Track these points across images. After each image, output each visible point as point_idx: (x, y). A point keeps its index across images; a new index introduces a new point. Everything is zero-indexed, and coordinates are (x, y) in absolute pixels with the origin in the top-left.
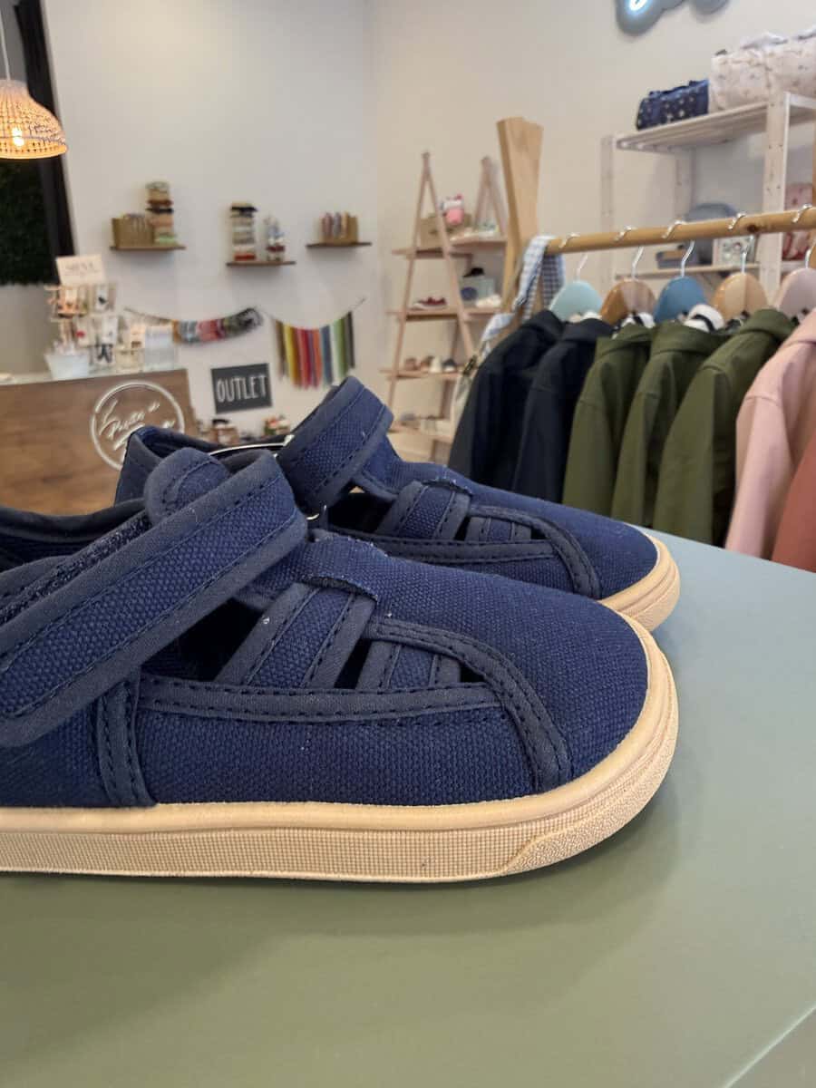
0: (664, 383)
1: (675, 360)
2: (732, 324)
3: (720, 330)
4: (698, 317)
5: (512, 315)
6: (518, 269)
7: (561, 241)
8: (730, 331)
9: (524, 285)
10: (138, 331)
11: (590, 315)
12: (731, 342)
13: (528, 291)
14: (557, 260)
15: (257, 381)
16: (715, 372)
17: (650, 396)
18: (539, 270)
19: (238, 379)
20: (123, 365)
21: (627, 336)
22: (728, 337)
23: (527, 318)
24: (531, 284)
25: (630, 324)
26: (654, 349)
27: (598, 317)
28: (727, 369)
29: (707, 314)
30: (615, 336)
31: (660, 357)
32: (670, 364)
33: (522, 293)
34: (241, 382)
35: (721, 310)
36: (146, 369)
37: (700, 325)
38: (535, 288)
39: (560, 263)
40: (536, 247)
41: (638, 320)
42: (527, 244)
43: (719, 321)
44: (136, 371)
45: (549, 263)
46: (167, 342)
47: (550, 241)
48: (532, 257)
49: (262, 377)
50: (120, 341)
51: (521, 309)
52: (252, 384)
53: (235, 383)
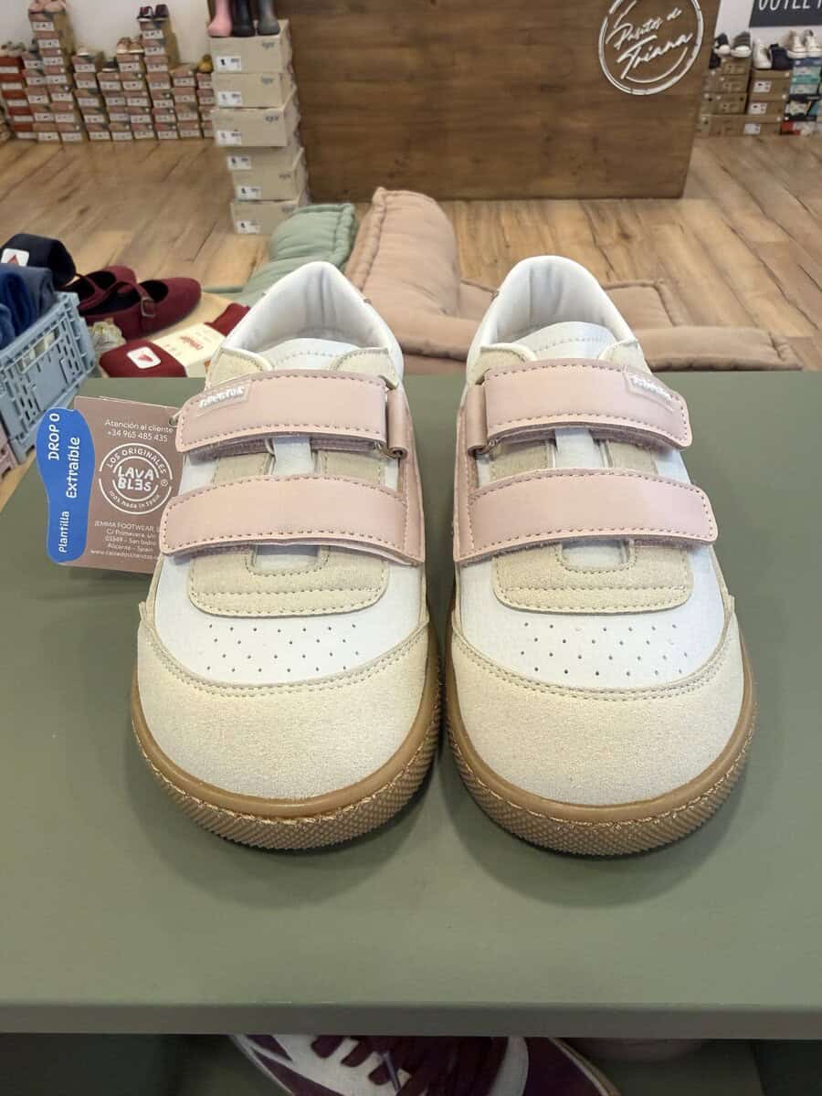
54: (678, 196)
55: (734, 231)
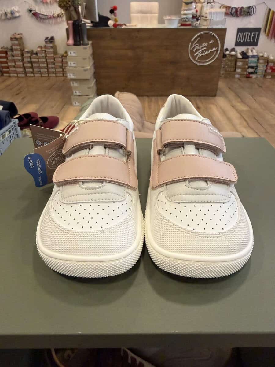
15: (255, 35)
19: (247, 33)
20: (203, 25)
36: (210, 27)
49: (257, 33)
52: (252, 35)
54: (215, 96)
55: (233, 106)
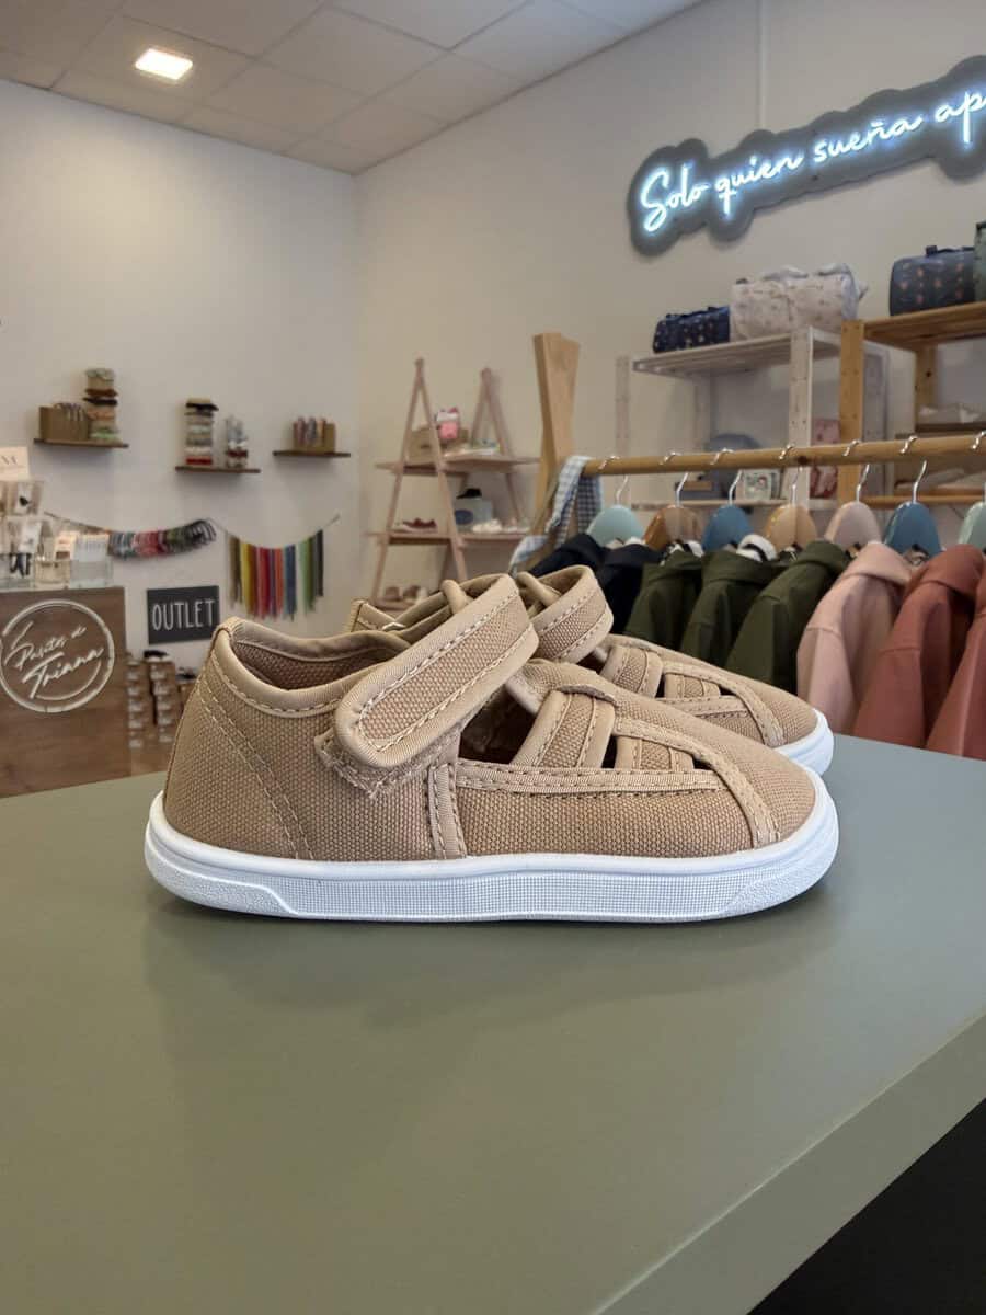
0: (719, 612)
1: (729, 589)
2: (783, 555)
3: (774, 561)
4: (750, 546)
5: (545, 537)
6: (552, 489)
7: (601, 462)
8: (782, 564)
9: (559, 506)
10: (67, 540)
11: (633, 540)
12: (785, 573)
13: (563, 512)
14: (594, 482)
15: (203, 607)
16: (774, 602)
17: (703, 625)
18: (576, 490)
19: (179, 604)
20: (43, 579)
21: (675, 565)
22: (781, 570)
23: (561, 541)
24: (567, 505)
25: (678, 551)
26: (706, 578)
27: (643, 543)
28: (785, 600)
29: (759, 544)
30: (663, 563)
31: (713, 587)
32: (724, 593)
33: (556, 514)
34: (183, 607)
35: (773, 540)
36: (72, 586)
37: (752, 554)
38: (571, 510)
39: (597, 485)
40: (573, 467)
41: (686, 547)
42: (563, 463)
43: (771, 552)
44: (60, 587)
45: (585, 485)
46: (101, 555)
47: (588, 462)
48: (568, 478)
49: (210, 602)
50: (41, 550)
51: (555, 532)
52: (197, 610)
53: (175, 608)
